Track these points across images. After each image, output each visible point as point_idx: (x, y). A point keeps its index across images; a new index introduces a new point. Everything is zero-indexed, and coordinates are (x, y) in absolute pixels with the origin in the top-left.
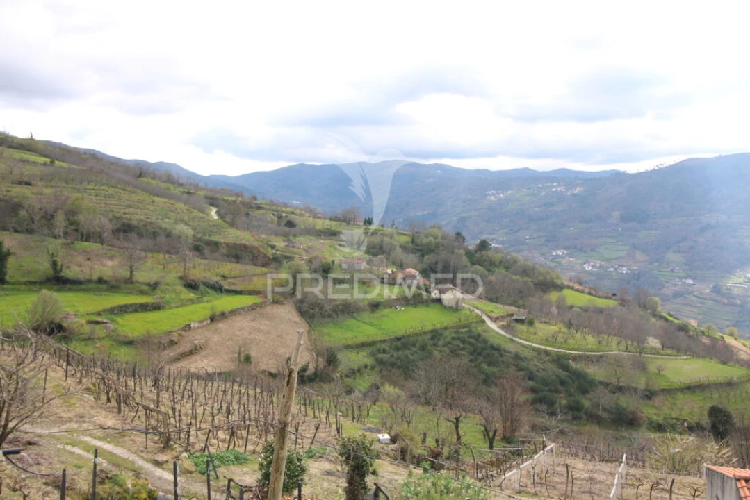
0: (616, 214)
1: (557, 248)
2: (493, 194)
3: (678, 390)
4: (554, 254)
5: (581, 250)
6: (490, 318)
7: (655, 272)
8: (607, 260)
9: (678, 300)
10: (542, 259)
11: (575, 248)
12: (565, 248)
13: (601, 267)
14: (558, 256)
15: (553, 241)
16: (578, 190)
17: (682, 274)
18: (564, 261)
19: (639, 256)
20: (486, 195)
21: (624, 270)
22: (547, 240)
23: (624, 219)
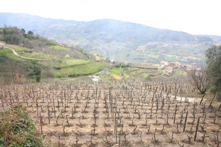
0: (83, 31)
1: (69, 39)
2: (53, 25)
3: (68, 67)
4: (69, 40)
5: (75, 40)
6: (16, 51)
7: (91, 45)
8: (81, 42)
9: (96, 50)
10: (66, 42)
11: (74, 39)
12: (71, 39)
13: (79, 44)
14: (69, 41)
15: (68, 37)
16: (74, 25)
17: (96, 45)
18: (71, 42)
19: (88, 41)
20: (51, 25)
21: (85, 44)
22: (67, 37)
23: (85, 32)
